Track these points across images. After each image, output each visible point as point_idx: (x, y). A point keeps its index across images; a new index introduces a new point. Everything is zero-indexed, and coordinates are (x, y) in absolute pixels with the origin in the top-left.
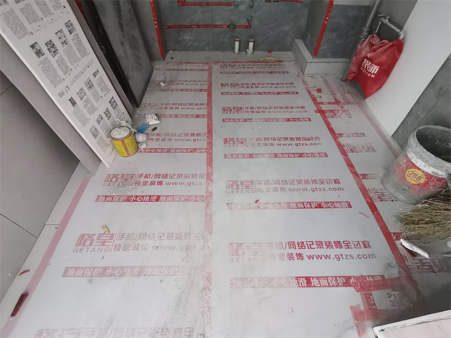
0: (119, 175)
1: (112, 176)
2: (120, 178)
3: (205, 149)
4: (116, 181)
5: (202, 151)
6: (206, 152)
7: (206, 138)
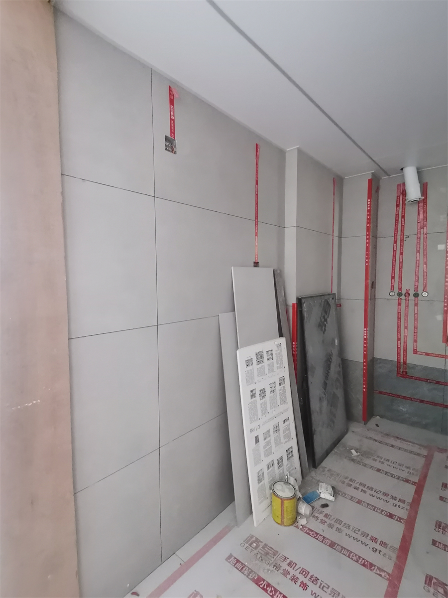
0: (262, 542)
1: (254, 539)
2: (260, 547)
3: (388, 574)
4: (256, 548)
5: (383, 574)
6: (388, 579)
7: (394, 556)
